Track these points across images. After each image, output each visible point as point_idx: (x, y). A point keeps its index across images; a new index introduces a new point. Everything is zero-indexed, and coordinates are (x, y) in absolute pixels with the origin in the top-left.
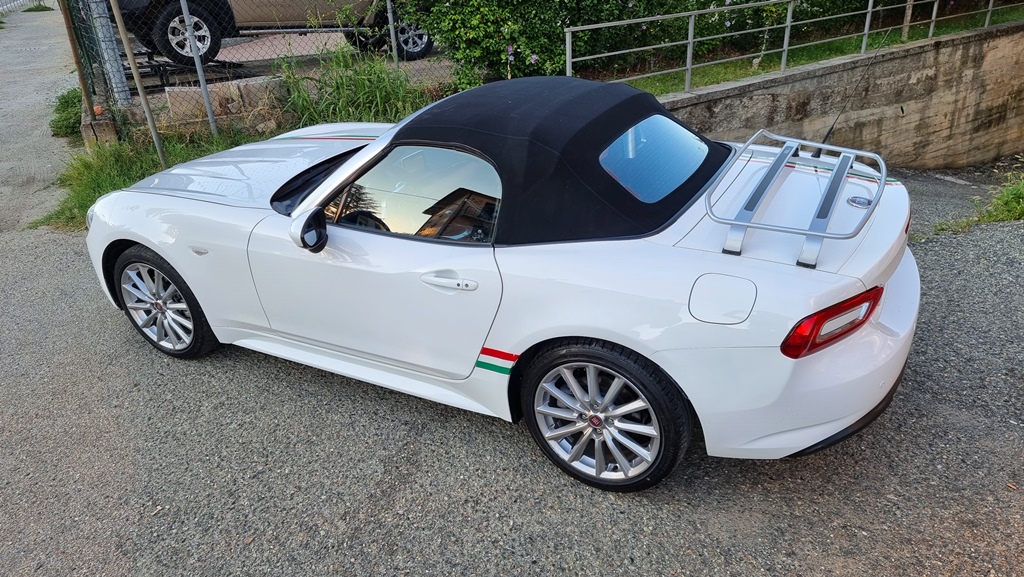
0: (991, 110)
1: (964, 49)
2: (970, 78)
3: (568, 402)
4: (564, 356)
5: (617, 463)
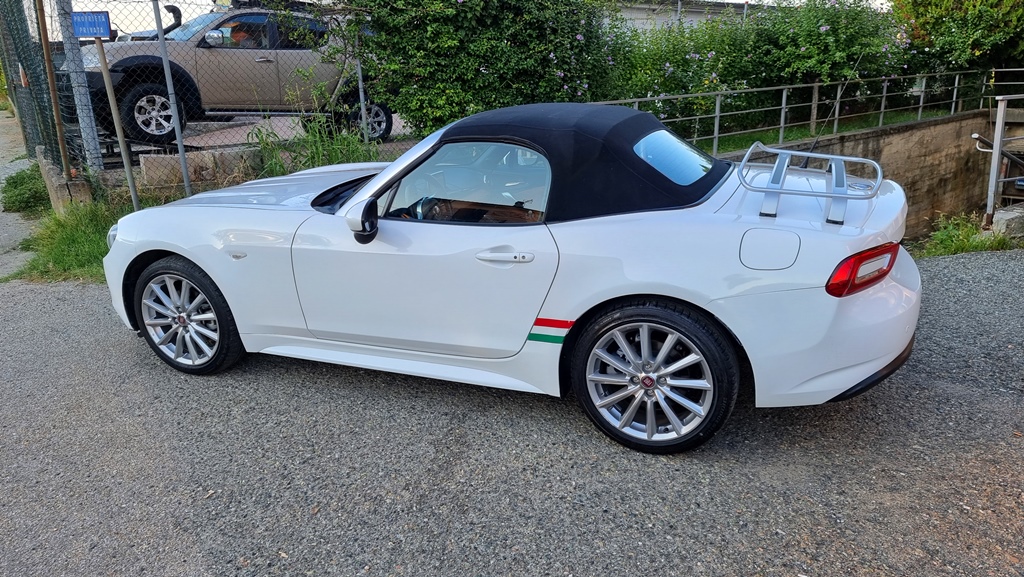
1: (864, 143)
3: (620, 366)
4: (619, 319)
5: (669, 423)
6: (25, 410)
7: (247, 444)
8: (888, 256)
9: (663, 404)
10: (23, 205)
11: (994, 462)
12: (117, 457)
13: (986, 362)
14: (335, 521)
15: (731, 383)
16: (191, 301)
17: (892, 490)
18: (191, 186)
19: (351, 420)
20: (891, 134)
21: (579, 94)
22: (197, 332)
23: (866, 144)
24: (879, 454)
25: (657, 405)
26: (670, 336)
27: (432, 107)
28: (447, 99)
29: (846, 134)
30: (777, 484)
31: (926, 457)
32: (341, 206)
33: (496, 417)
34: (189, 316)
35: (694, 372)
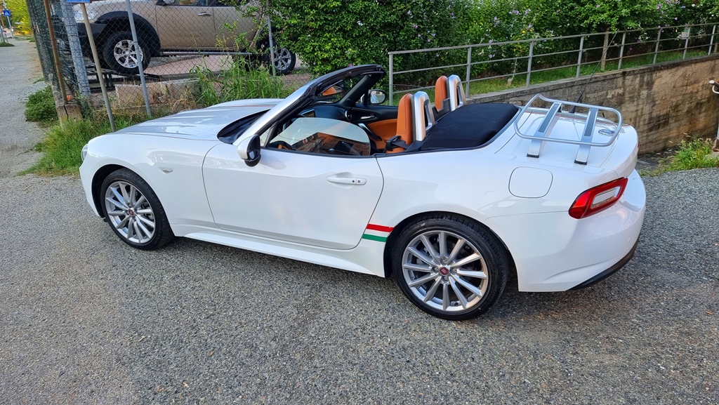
0: (659, 117)
1: (641, 76)
2: (645, 95)
3: (425, 259)
4: (424, 227)
5: (458, 300)
6: (27, 272)
7: (171, 302)
8: (618, 188)
9: (454, 287)
10: (39, 117)
11: (688, 334)
12: (84, 309)
13: (697, 256)
14: (224, 362)
15: (501, 275)
16: (137, 199)
17: (611, 352)
18: (150, 107)
19: (243, 287)
20: (662, 70)
21: (429, 41)
22: (141, 221)
23: (642, 77)
24: (607, 325)
25: (450, 287)
26: (459, 241)
27: (321, 51)
28: (332, 45)
29: (628, 70)
30: (531, 345)
31: (640, 329)
32: (238, 138)
33: (342, 287)
34: (136, 210)
35: (476, 265)
